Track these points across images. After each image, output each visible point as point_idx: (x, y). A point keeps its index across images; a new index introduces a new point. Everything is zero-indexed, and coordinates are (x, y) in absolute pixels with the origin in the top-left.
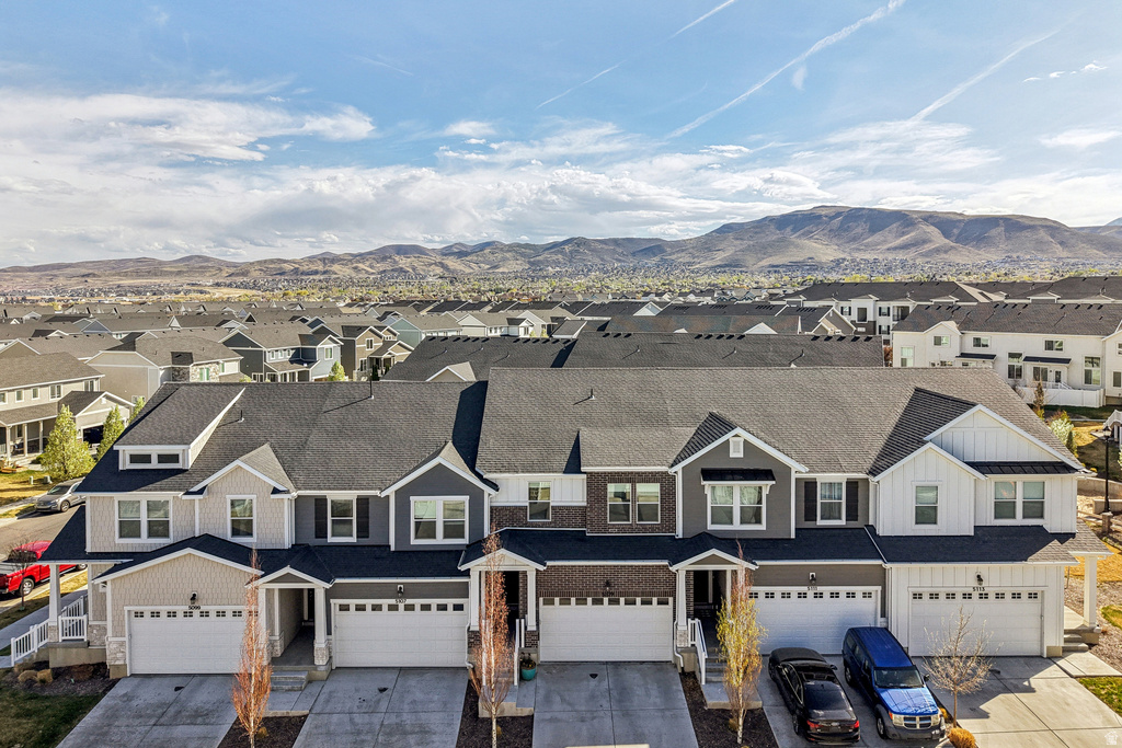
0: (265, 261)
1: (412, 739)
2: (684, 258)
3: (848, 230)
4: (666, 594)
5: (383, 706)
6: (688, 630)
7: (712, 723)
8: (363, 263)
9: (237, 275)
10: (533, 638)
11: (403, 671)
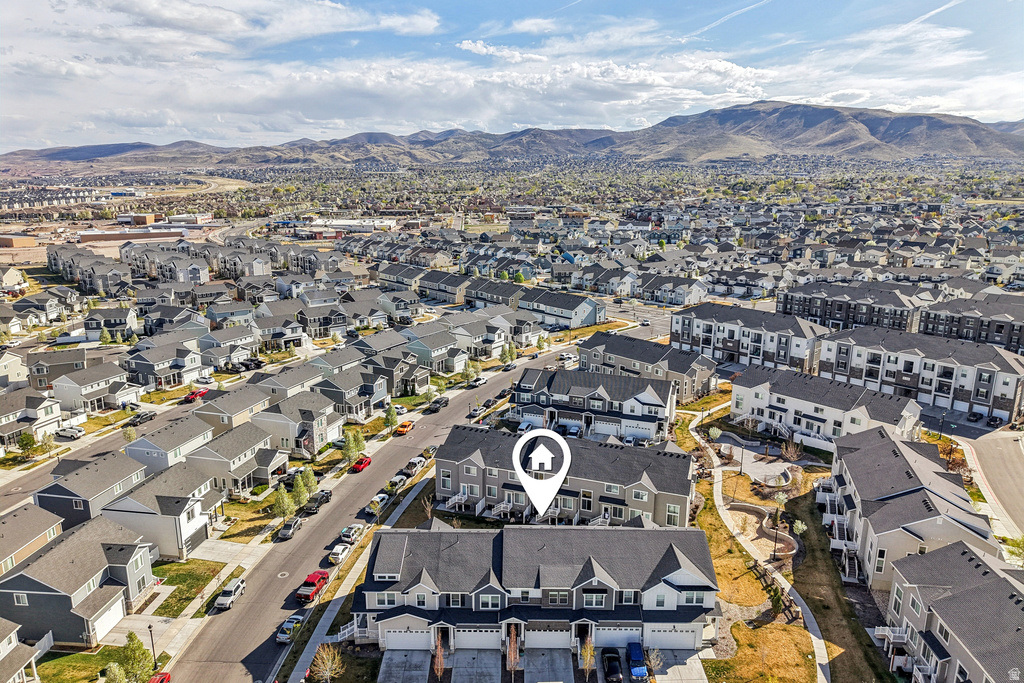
0: (250, 149)
1: (487, 678)
2: (631, 150)
3: (783, 126)
4: (568, 629)
5: (475, 665)
6: (575, 641)
7: (579, 673)
8: (339, 151)
9: (227, 161)
10: (523, 643)
11: (480, 650)
